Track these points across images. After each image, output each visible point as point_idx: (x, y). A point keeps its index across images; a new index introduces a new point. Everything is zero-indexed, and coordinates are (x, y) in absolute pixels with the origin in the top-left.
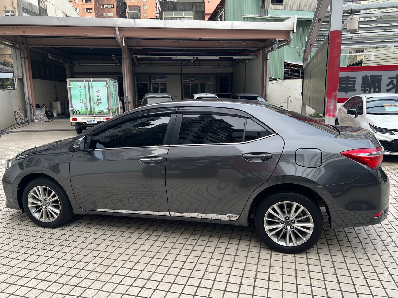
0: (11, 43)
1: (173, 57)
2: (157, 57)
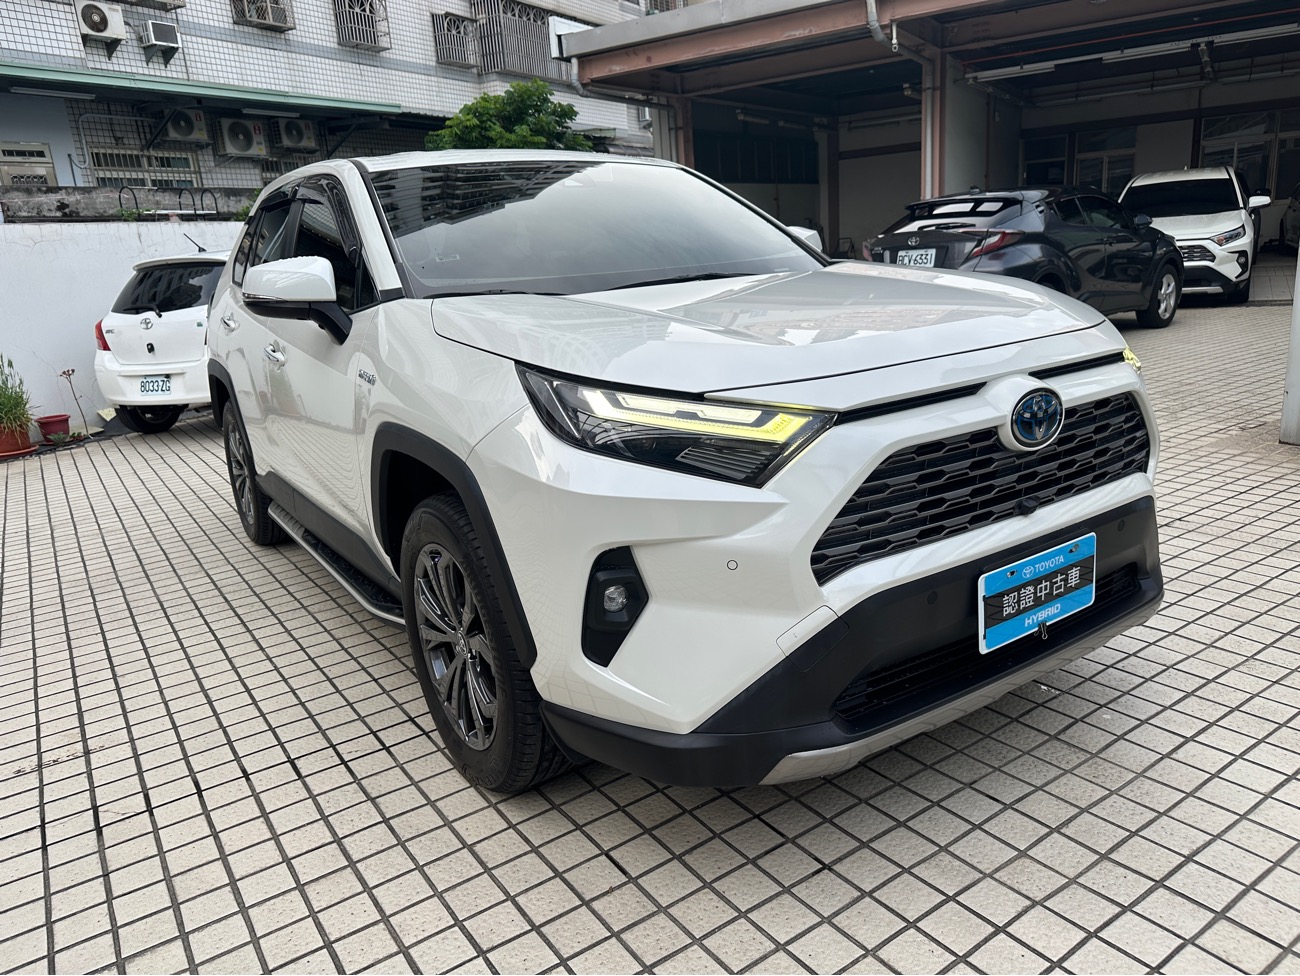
0: (643, 95)
1: (1109, 56)
2: (1048, 66)
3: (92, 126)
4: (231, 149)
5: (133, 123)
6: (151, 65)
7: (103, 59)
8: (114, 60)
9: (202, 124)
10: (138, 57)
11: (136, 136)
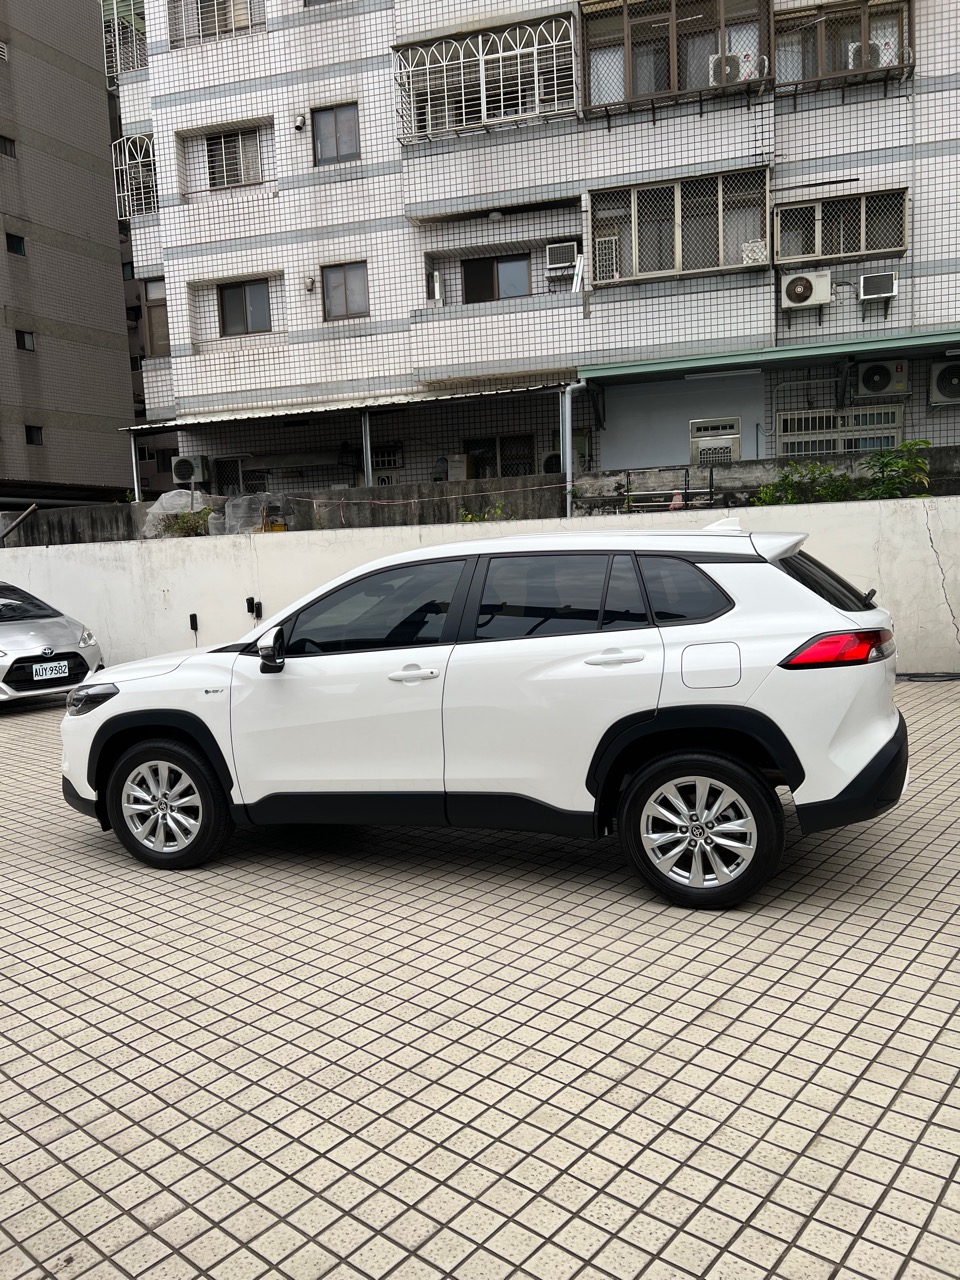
3: (788, 394)
4: (937, 397)
5: (833, 384)
6: (867, 320)
7: (813, 326)
8: (826, 324)
9: (904, 375)
10: (854, 315)
11: (833, 397)
